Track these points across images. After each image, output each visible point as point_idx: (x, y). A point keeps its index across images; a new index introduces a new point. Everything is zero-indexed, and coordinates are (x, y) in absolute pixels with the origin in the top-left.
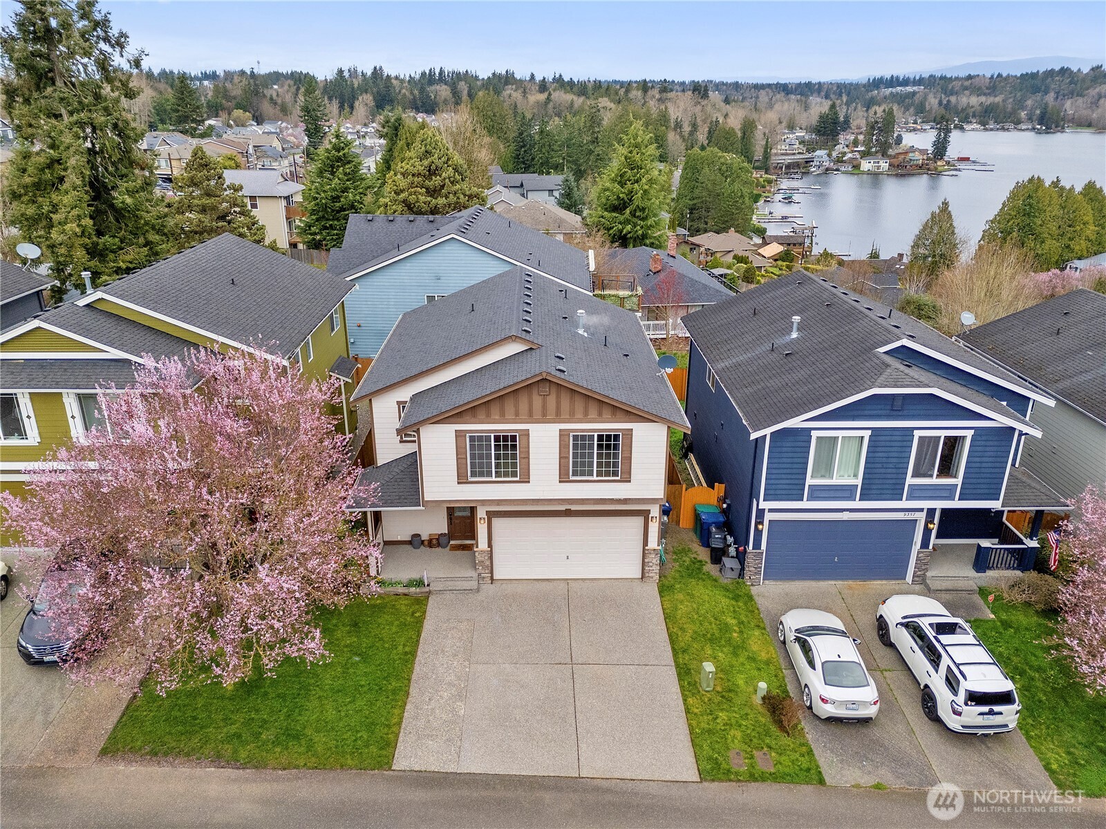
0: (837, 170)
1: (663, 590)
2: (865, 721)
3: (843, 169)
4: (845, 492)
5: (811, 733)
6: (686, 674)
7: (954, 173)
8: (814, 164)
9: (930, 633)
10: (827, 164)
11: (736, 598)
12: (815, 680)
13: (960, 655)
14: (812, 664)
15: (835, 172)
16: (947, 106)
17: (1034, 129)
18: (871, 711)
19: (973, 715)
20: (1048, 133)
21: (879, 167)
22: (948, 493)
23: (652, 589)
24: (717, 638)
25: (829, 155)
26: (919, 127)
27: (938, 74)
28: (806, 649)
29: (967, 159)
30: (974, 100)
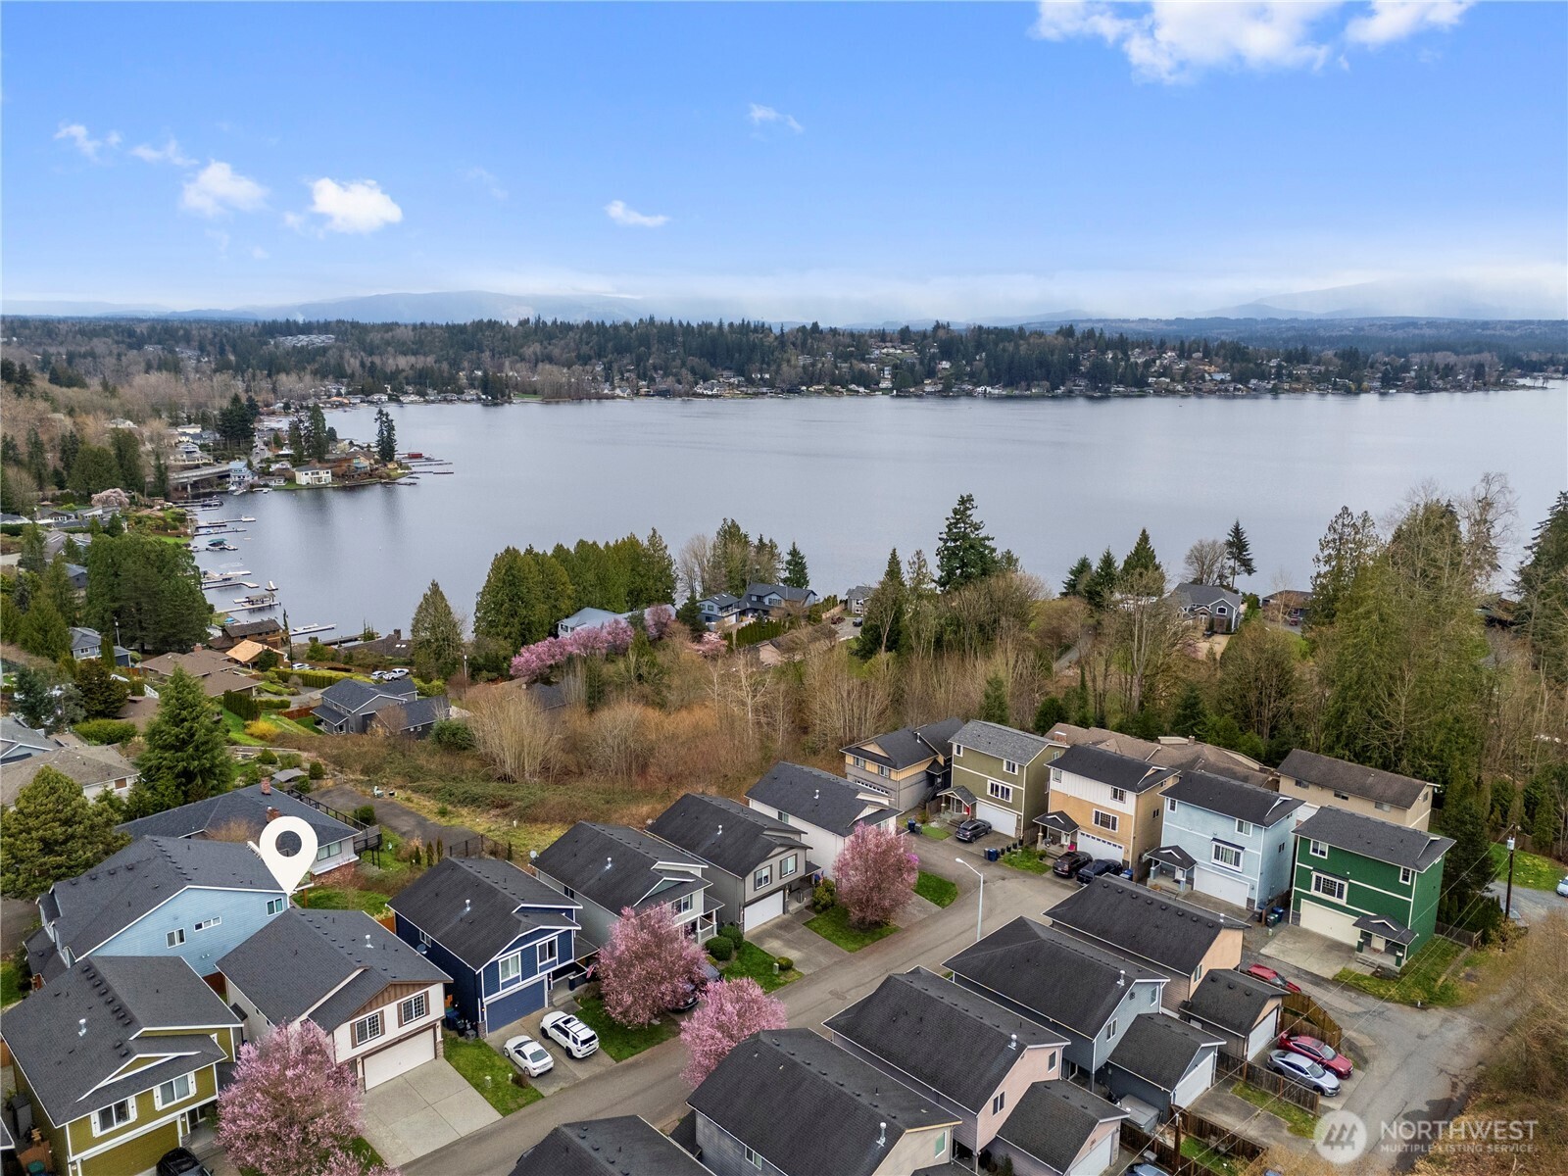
0: (266, 486)
1: (448, 1058)
2: (550, 1070)
3: (273, 484)
4: (516, 980)
5: (533, 1084)
6: (479, 1086)
7: (412, 481)
8: (232, 480)
9: (563, 1026)
10: (249, 479)
11: (480, 1047)
12: (529, 1064)
13: (575, 1029)
14: (525, 1058)
15: (265, 490)
16: (373, 368)
17: (479, 399)
18: (551, 1065)
19: (585, 1049)
20: (496, 405)
21: (319, 479)
22: (553, 964)
23: (442, 1061)
24: (483, 1067)
25: (249, 465)
26: (346, 401)
27: (348, 318)
28: (519, 1052)
29: (419, 456)
30: (403, 362)
